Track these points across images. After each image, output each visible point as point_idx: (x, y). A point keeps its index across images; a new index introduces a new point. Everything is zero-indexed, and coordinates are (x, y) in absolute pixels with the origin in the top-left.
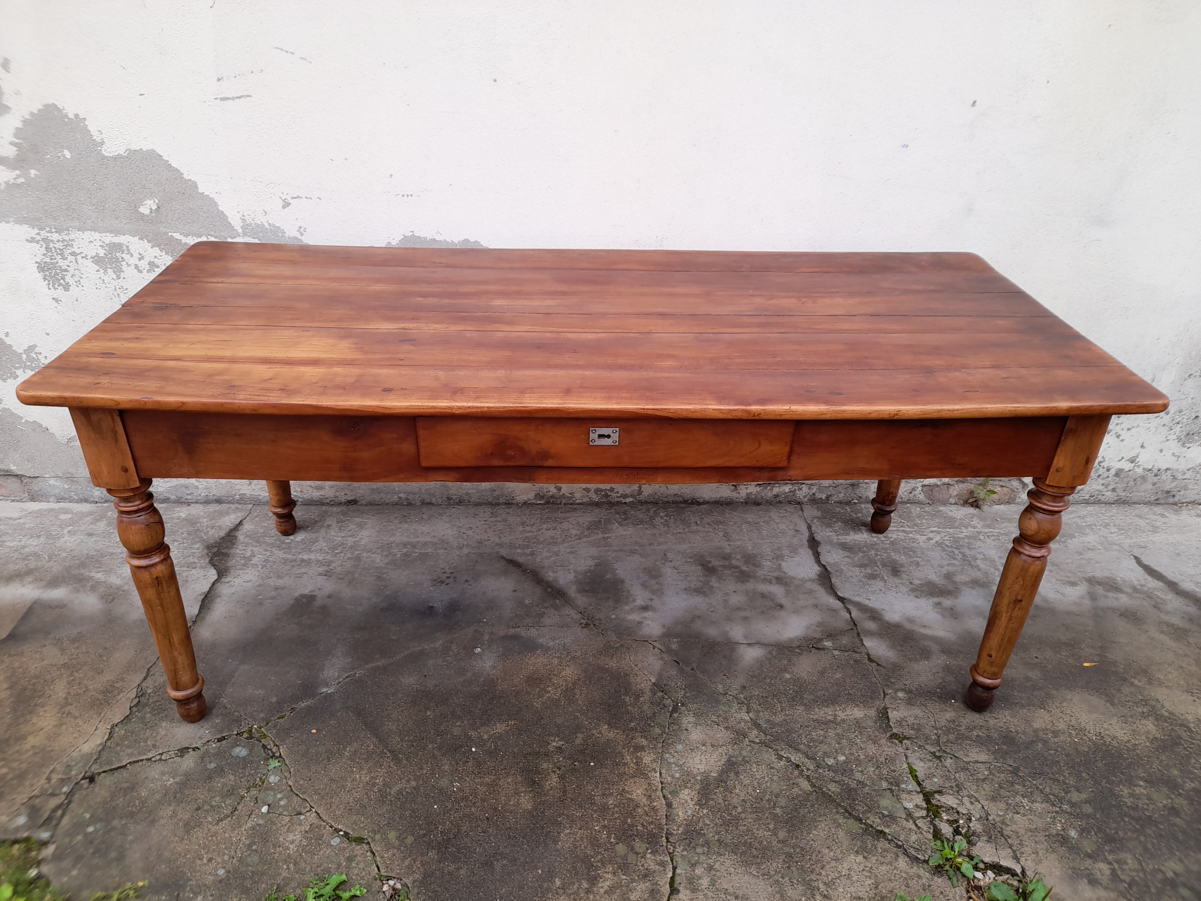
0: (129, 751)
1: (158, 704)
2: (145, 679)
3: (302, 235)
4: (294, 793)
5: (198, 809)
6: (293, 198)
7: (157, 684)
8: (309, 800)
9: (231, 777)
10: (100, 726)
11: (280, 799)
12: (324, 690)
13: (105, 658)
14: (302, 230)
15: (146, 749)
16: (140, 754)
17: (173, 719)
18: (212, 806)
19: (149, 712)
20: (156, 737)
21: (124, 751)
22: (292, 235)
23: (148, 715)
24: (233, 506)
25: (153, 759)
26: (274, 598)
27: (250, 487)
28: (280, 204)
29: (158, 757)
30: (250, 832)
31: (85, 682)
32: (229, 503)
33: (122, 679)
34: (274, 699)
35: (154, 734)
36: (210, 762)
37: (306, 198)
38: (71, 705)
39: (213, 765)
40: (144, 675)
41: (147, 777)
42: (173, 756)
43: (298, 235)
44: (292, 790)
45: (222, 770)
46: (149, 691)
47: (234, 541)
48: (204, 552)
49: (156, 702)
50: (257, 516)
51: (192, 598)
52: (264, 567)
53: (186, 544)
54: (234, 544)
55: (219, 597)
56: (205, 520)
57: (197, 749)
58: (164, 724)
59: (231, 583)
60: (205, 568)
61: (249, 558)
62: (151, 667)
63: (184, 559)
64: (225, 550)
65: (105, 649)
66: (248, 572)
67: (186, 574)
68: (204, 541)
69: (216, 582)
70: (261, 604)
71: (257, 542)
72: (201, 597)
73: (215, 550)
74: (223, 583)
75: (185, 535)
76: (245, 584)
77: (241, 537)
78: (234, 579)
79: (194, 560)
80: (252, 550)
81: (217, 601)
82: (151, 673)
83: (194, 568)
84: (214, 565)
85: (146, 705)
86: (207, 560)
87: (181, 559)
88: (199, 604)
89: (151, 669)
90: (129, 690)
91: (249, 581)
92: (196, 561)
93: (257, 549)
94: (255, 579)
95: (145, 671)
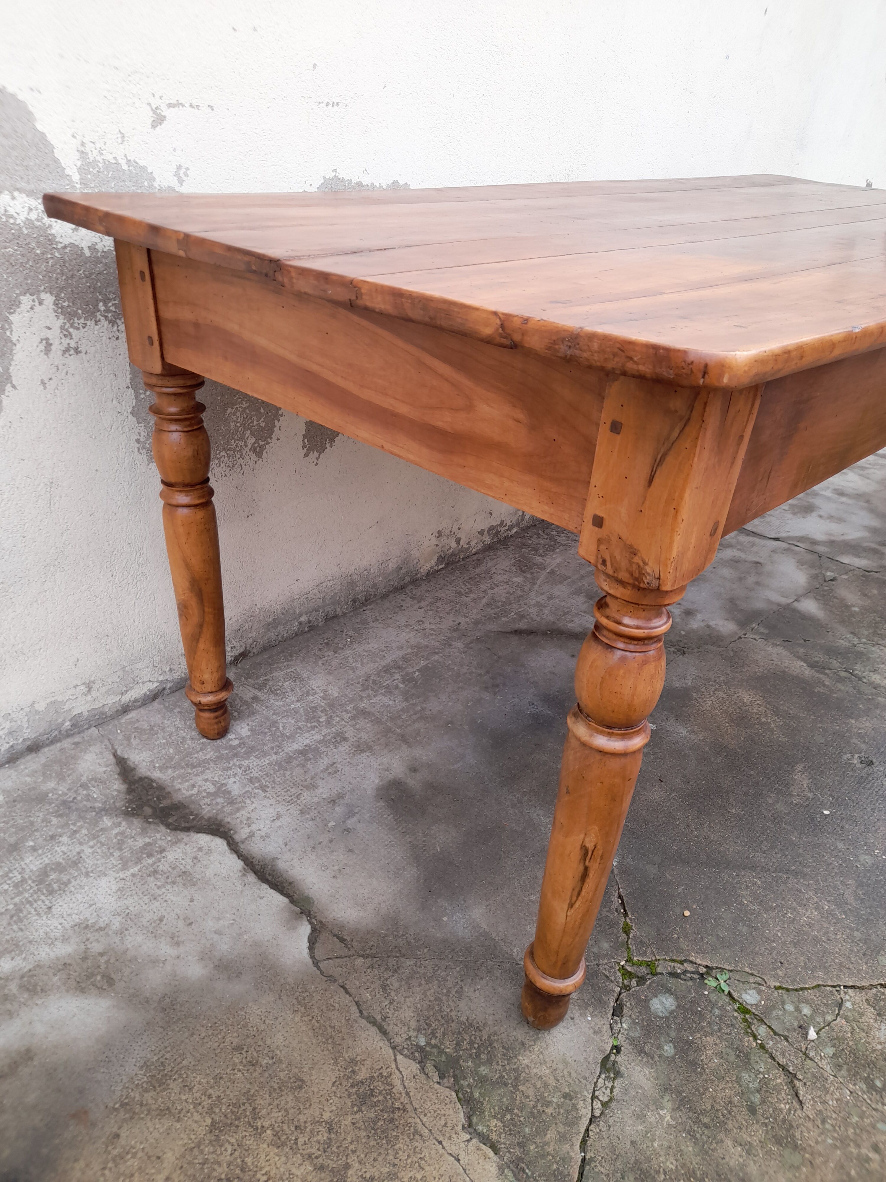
0: (551, 1135)
1: (465, 1045)
2: (384, 1033)
3: (181, 182)
4: (796, 990)
5: (752, 1110)
6: (170, 106)
7: (413, 1024)
8: (821, 983)
9: (710, 1039)
10: (453, 1149)
13: (265, 1061)
14: (181, 173)
15: (568, 1112)
16: (573, 1123)
18: (758, 1091)
19: (477, 1065)
20: (546, 1085)
21: (547, 1144)
22: (165, 184)
23: (484, 1070)
24: (66, 744)
25: (597, 1113)
26: (350, 814)
27: (89, 698)
28: (148, 117)
29: (597, 1105)
30: (844, 1072)
31: (302, 1118)
32: (52, 742)
33: (354, 1061)
35: (539, 1084)
36: (660, 1047)
37: (191, 106)
38: (347, 1166)
39: (669, 1049)
40: (374, 1029)
41: (632, 1143)
42: (610, 1085)
43: (174, 183)
44: (788, 990)
45: (689, 1042)
46: (422, 1042)
47: (154, 784)
48: (137, 822)
49: (458, 1044)
50: (128, 738)
51: (239, 887)
52: (263, 788)
53: (84, 831)
54: (161, 788)
55: (275, 859)
56: (51, 785)
57: (617, 1049)
58: (524, 1060)
59: (257, 834)
60: (179, 841)
61: (221, 791)
62: (361, 1012)
63: (120, 849)
64: (164, 803)
65: (239, 1048)
66: (255, 808)
67: (167, 866)
68: (106, 811)
69: (234, 846)
70: (348, 830)
71: (193, 767)
72: (251, 878)
73: (148, 810)
74: (243, 842)
75: (55, 821)
76: (278, 823)
77: (156, 775)
78: (254, 827)
79: (141, 842)
80: (206, 780)
81: (281, 865)
82: (378, 1018)
83: (163, 850)
84: (187, 829)
85: (454, 1062)
86: (162, 828)
87: (117, 854)
88: (265, 886)
89: (365, 1013)
90: (394, 1066)
91: (279, 817)
92: (147, 840)
93: (209, 775)
94: (281, 809)
95: (364, 1022)
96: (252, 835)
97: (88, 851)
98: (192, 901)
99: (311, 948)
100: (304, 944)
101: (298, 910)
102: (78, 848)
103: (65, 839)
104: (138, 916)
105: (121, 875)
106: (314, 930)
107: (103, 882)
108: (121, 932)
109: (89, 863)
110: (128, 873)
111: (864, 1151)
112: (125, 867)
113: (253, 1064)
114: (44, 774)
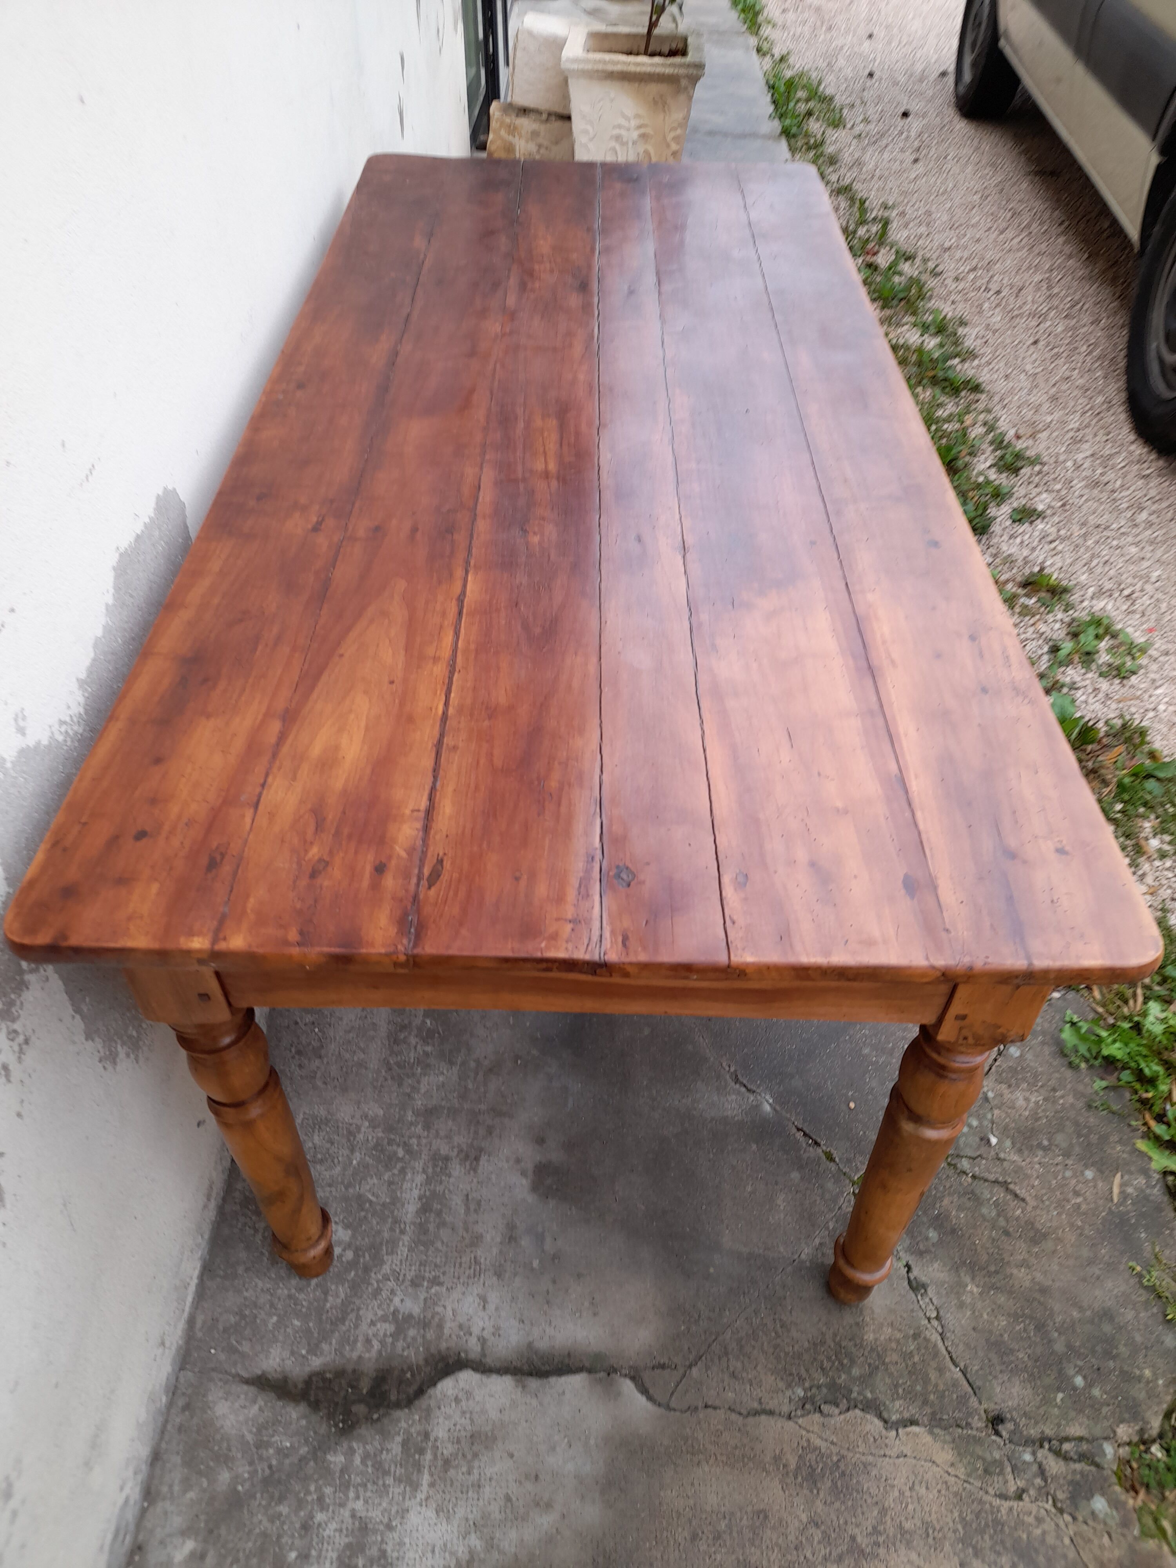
0: (933, 1376)
1: (827, 1365)
2: (771, 1413)
5: (1007, 1233)
7: (781, 1385)
9: (946, 1202)
10: (896, 1451)
11: (970, 1126)
12: (767, 1108)
13: (723, 1525)
15: (926, 1348)
16: (936, 1354)
17: (857, 1324)
18: (999, 1215)
19: (849, 1373)
20: (898, 1342)
21: (936, 1385)
23: (856, 1372)
25: (940, 1329)
26: (540, 1238)
29: (935, 1323)
30: (1026, 1153)
31: (791, 1538)
33: (777, 1459)
34: (795, 1175)
35: (894, 1345)
36: (927, 1239)
38: (853, 1538)
39: (933, 1234)
40: (763, 1417)
41: (974, 1329)
42: (927, 1300)
45: (938, 1217)
46: (800, 1392)
47: (328, 1375)
48: (364, 1430)
49: (823, 1369)
50: (232, 1350)
51: (534, 1402)
52: (435, 1281)
53: (328, 1490)
54: (340, 1373)
55: (530, 1345)
56: (225, 1476)
57: (909, 1267)
58: (870, 1337)
59: (486, 1334)
60: (428, 1411)
61: (402, 1322)
62: (740, 1414)
63: (386, 1473)
64: (365, 1386)
65: (694, 1537)
66: (453, 1311)
67: (449, 1446)
68: (319, 1450)
69: (482, 1368)
70: (555, 1257)
71: (343, 1320)
72: (533, 1383)
73: (360, 1409)
74: (484, 1355)
75: (284, 1509)
76: (491, 1307)
77: (316, 1363)
78: (476, 1331)
79: (395, 1447)
80: (373, 1323)
81: (542, 1345)
82: (756, 1405)
83: (427, 1435)
84: (420, 1392)
85: (833, 1386)
86: (398, 1414)
87: (389, 1481)
88: (553, 1380)
89: (744, 1412)
90: (804, 1433)
91: (484, 1300)
92: (399, 1439)
93: (368, 1315)
94: (477, 1289)
95: (751, 1420)
96: (483, 1341)
97: (359, 1505)
98: (511, 1456)
99: (650, 1398)
100: (642, 1400)
101: (602, 1374)
102: (346, 1513)
103: (320, 1517)
104: (486, 1516)
105: (421, 1496)
106: (633, 1379)
107: (414, 1518)
108: (490, 1545)
109: (376, 1514)
110: (425, 1487)
111: (1073, 1202)
112: (415, 1487)
113: (718, 1537)
114: (200, 1473)
